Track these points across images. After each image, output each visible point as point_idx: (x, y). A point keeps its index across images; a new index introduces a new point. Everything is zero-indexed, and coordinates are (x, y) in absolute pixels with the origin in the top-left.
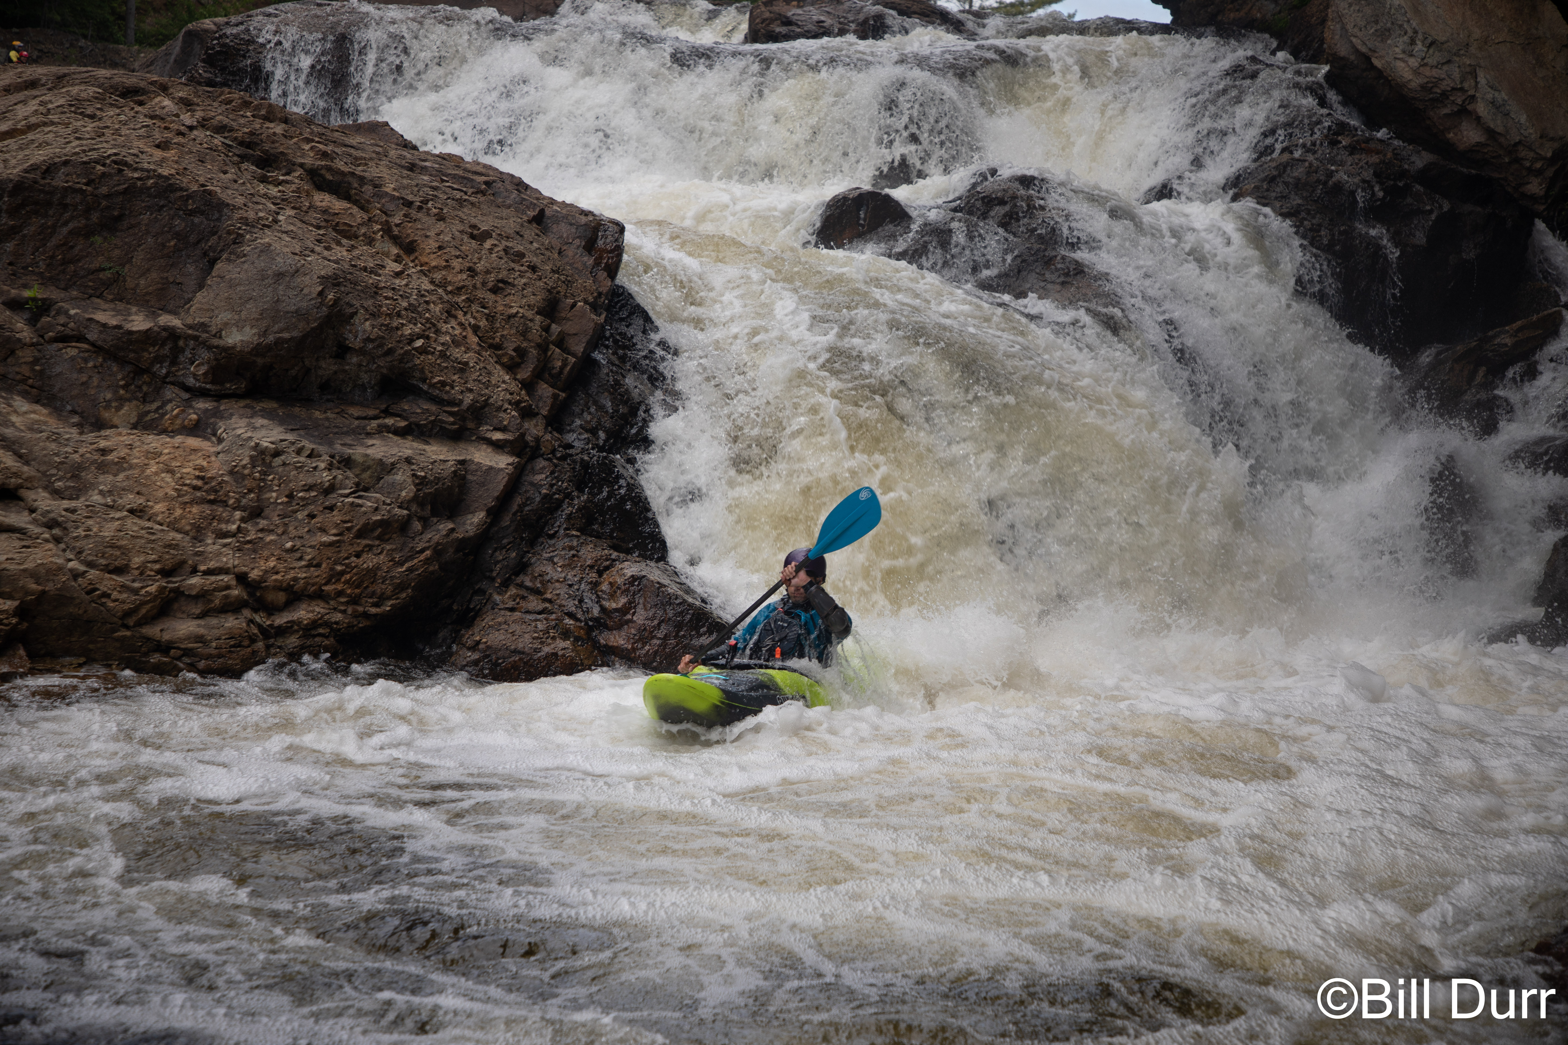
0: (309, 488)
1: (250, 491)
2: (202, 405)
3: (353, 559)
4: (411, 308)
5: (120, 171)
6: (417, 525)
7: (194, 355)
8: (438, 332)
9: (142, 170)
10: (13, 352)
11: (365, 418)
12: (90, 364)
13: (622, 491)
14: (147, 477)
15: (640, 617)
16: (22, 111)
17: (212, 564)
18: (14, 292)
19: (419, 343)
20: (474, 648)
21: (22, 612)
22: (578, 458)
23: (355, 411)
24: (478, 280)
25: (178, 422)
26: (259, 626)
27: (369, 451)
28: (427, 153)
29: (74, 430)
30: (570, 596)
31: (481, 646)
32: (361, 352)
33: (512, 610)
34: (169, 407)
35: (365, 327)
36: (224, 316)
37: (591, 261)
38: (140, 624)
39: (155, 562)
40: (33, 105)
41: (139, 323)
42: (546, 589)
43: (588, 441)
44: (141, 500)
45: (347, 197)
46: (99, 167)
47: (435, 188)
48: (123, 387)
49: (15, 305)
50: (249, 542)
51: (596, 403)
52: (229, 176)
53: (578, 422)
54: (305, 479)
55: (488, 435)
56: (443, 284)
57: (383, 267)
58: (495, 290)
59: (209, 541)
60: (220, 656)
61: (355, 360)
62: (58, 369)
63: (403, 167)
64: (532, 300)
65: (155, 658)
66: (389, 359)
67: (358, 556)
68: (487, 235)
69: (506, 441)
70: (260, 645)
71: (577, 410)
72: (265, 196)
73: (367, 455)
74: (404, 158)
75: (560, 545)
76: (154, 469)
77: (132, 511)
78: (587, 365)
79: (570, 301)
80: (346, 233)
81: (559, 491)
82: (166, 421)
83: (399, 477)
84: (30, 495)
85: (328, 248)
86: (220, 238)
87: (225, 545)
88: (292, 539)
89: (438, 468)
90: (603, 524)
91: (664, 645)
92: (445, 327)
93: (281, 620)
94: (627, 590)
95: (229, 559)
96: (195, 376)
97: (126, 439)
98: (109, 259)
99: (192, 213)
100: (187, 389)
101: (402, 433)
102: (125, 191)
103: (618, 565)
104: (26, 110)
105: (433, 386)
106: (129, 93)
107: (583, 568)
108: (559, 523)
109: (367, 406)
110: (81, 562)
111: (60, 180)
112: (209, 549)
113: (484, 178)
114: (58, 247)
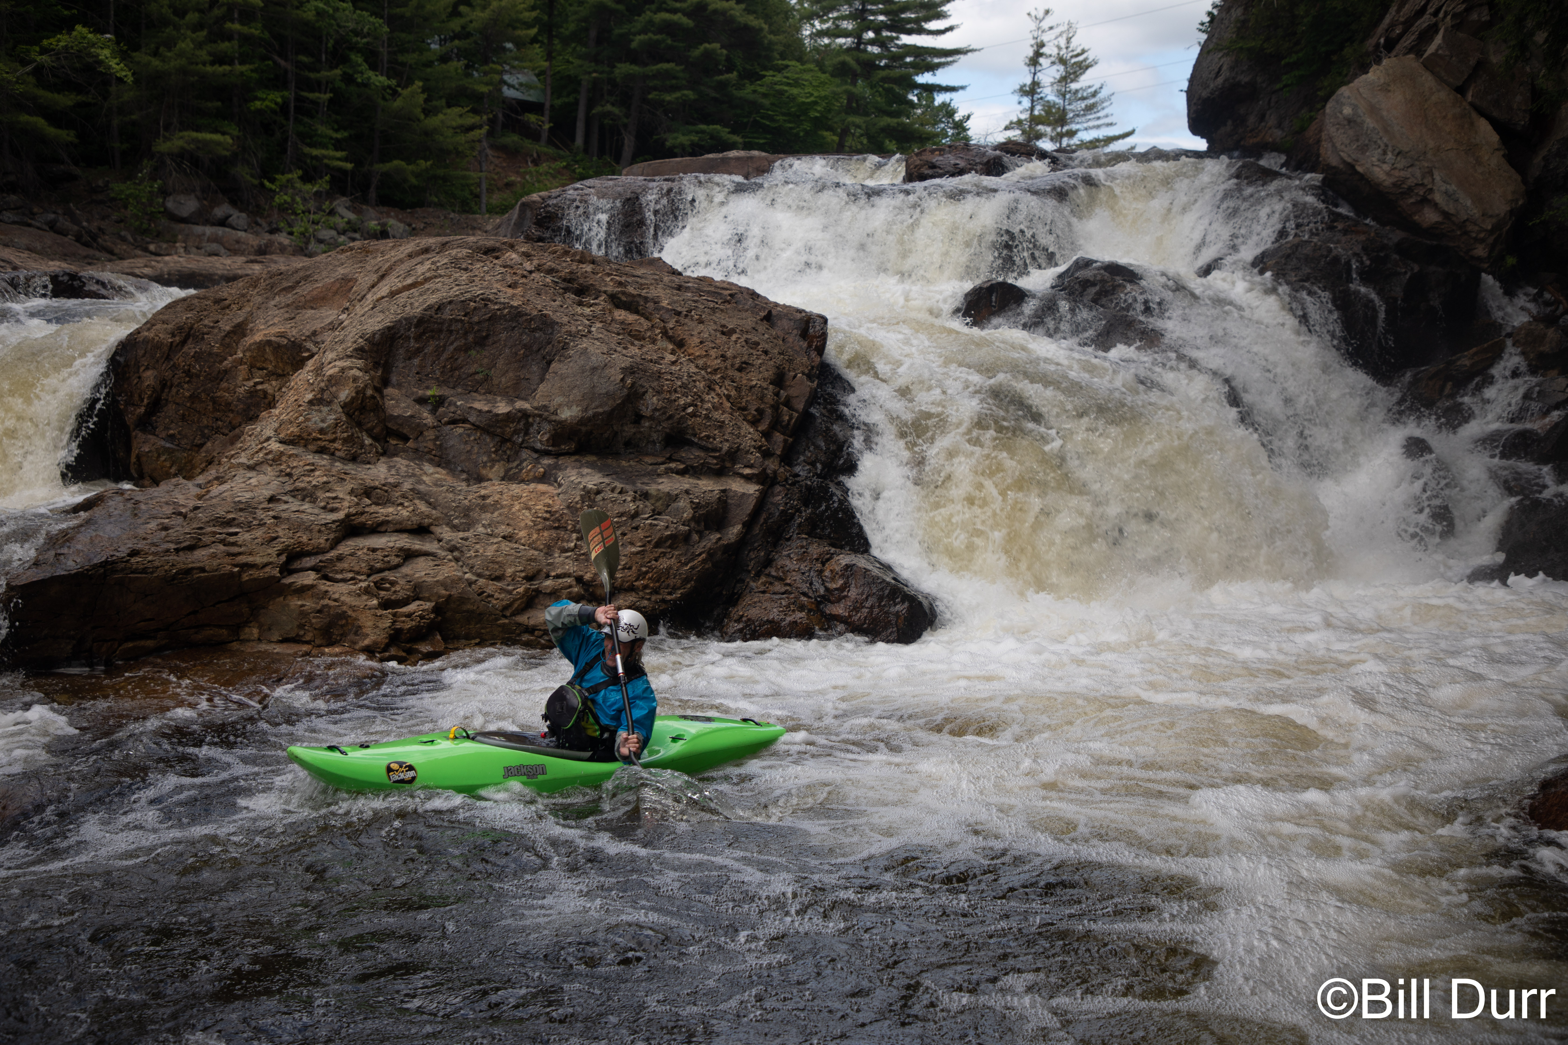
0: (621, 515)
2: (547, 461)
3: (653, 562)
4: (684, 386)
5: (486, 305)
6: (695, 537)
7: (539, 427)
8: (702, 401)
9: (500, 303)
10: (421, 433)
11: (656, 464)
12: (472, 438)
13: (836, 505)
14: (513, 514)
15: (853, 593)
16: (421, 269)
17: (559, 571)
18: (421, 393)
19: (690, 410)
20: (738, 621)
21: (437, 610)
22: (803, 483)
23: (649, 460)
24: (729, 362)
25: (532, 474)
27: (660, 487)
28: (689, 277)
29: (464, 484)
30: (803, 581)
31: (744, 619)
32: (651, 418)
33: (764, 592)
34: (524, 464)
35: (653, 401)
36: (559, 400)
37: (805, 345)
38: (514, 614)
39: (522, 571)
40: (427, 265)
41: (502, 408)
42: (786, 577)
43: (809, 471)
44: (510, 530)
45: (636, 312)
46: (472, 304)
47: (695, 301)
48: (495, 452)
49: (422, 401)
50: (583, 554)
51: (814, 444)
52: (557, 303)
53: (802, 458)
54: (618, 509)
55: (741, 471)
56: (704, 368)
57: (663, 358)
58: (740, 370)
59: (556, 555)
61: (647, 424)
62: (451, 443)
63: (673, 288)
64: (766, 374)
65: (525, 637)
66: (670, 422)
67: (656, 560)
68: (733, 331)
71: (802, 450)
72: (582, 315)
73: (659, 490)
74: (674, 281)
75: (794, 545)
76: (517, 507)
77: (504, 537)
78: (806, 418)
79: (792, 374)
80: (637, 336)
81: (792, 507)
82: (523, 474)
83: (681, 504)
84: (437, 530)
85: (625, 348)
86: (553, 346)
87: (567, 558)
89: (708, 496)
90: (823, 529)
91: (871, 612)
92: (707, 398)
94: (843, 575)
95: (571, 567)
96: (541, 442)
97: (498, 488)
98: (481, 365)
99: (534, 330)
100: (536, 451)
101: (682, 473)
102: (490, 319)
103: (836, 558)
104: (423, 269)
105: (700, 439)
106: (489, 251)
107: (811, 561)
108: (793, 530)
109: (657, 456)
110: (473, 574)
111: (447, 314)
112: (557, 560)
113: (729, 292)
114: (448, 360)
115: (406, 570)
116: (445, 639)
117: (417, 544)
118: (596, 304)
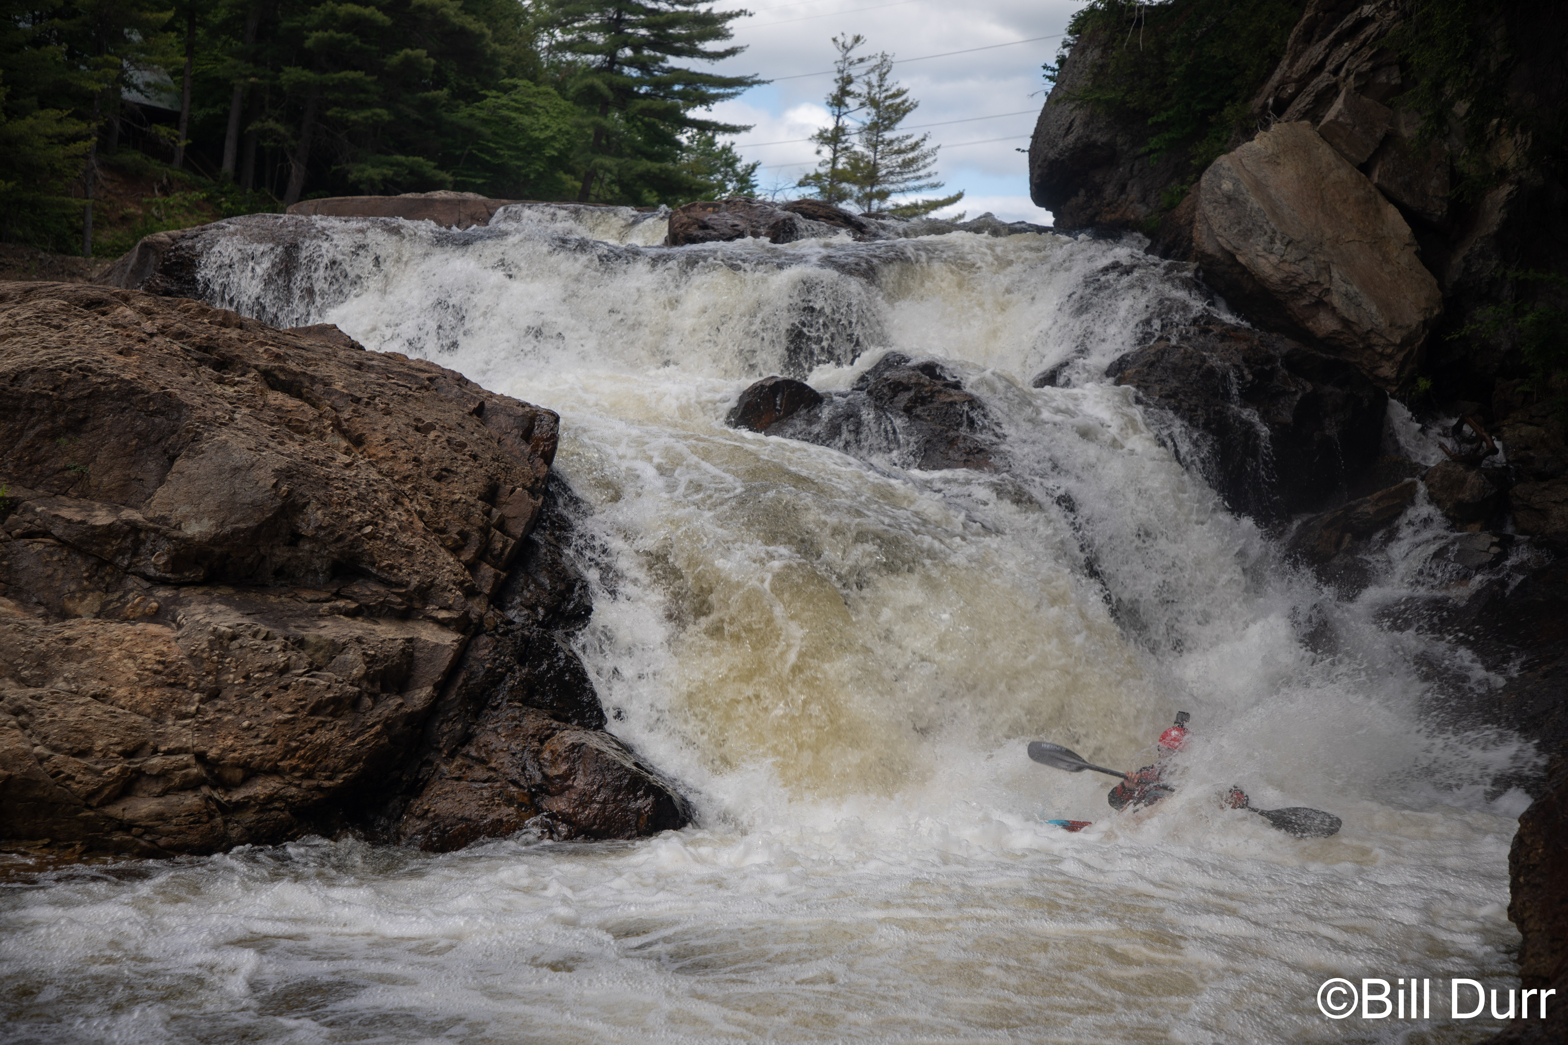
1: (209, 673)
2: (163, 593)
3: (307, 735)
4: (360, 497)
5: (85, 376)
6: (367, 702)
7: (154, 546)
8: (385, 518)
9: (106, 375)
11: (317, 601)
12: (56, 558)
13: (561, 664)
14: (110, 664)
15: (580, 782)
17: (172, 745)
19: (368, 529)
20: (423, 816)
22: (519, 633)
23: (308, 595)
24: (423, 469)
25: (140, 610)
26: (217, 802)
27: (322, 632)
28: (373, 353)
29: (40, 621)
30: (514, 765)
31: (430, 815)
32: (314, 539)
33: (459, 779)
34: (130, 596)
35: (316, 515)
36: (184, 509)
37: (528, 449)
38: (102, 804)
39: (117, 744)
41: (102, 517)
42: (491, 759)
43: (528, 617)
44: (104, 686)
45: (299, 396)
46: (64, 374)
47: (381, 385)
48: (87, 579)
50: (208, 722)
51: (535, 581)
52: (188, 378)
53: (518, 600)
54: (261, 660)
55: (434, 614)
56: (390, 474)
57: (334, 459)
58: (439, 478)
59: (170, 723)
60: (180, 832)
61: (307, 547)
62: (25, 564)
63: (351, 366)
64: (474, 486)
65: (118, 837)
66: (340, 545)
67: (312, 732)
68: (431, 427)
69: (451, 619)
70: (219, 820)
71: (517, 588)
72: (222, 396)
73: (320, 636)
74: (352, 358)
75: (503, 716)
76: (116, 655)
77: (95, 696)
78: (526, 546)
79: (509, 487)
80: (298, 428)
81: (501, 665)
82: (128, 610)
83: (350, 656)
85: (281, 443)
86: (179, 436)
87: (184, 726)
88: (249, 718)
89: (388, 646)
90: (543, 694)
91: (603, 809)
92: (392, 514)
93: (238, 796)
94: (567, 757)
95: (189, 739)
96: (155, 566)
97: (90, 628)
98: (74, 459)
99: (153, 414)
100: (147, 578)
101: (352, 614)
102: (90, 396)
103: (558, 734)
105: (381, 569)
106: (93, 304)
107: (525, 738)
108: (502, 696)
109: (320, 590)
110: (47, 747)
111: (27, 387)
112: (170, 730)
113: (427, 375)
114: (25, 449)
118: (242, 383)
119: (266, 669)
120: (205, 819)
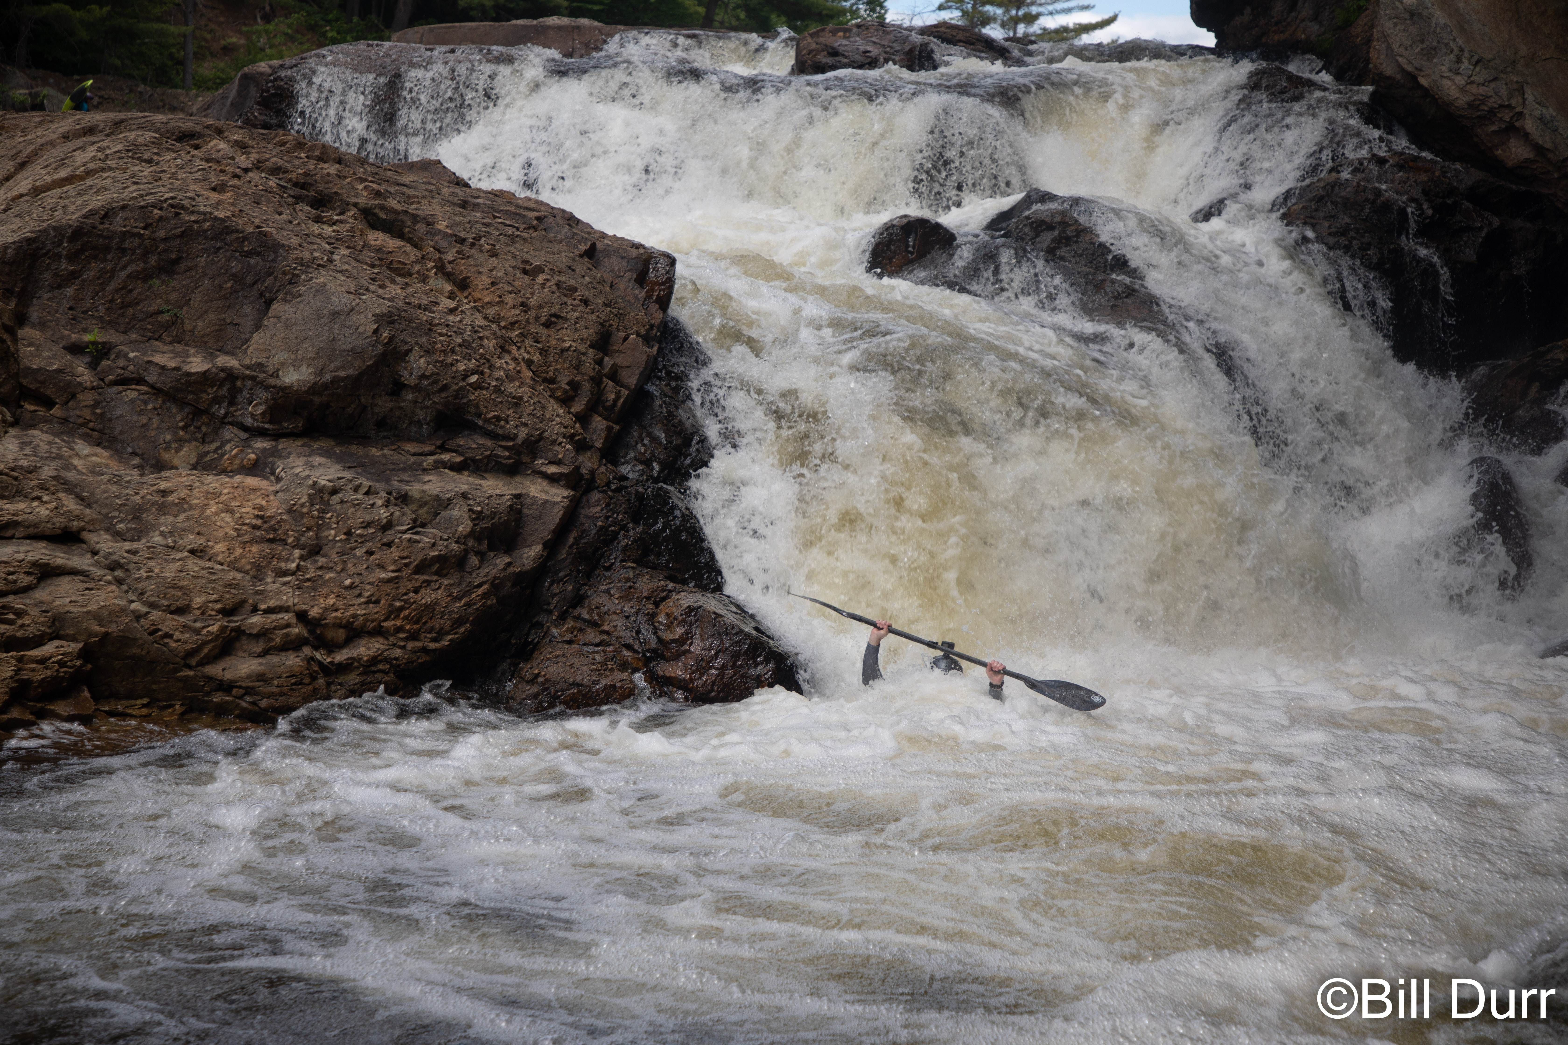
1: (309, 529)
2: (261, 444)
3: (412, 595)
4: (465, 344)
5: (177, 214)
6: (474, 560)
7: (252, 395)
8: (492, 367)
9: (199, 213)
10: (74, 396)
11: (421, 454)
12: (150, 406)
13: (678, 522)
14: (208, 518)
15: (697, 647)
16: (81, 158)
17: (272, 603)
18: (74, 337)
19: (474, 379)
20: (533, 681)
21: (85, 654)
22: (632, 490)
23: (411, 448)
24: (531, 314)
25: (237, 461)
26: (320, 664)
27: (426, 487)
28: (479, 190)
29: (135, 472)
30: (627, 628)
31: (541, 679)
32: (417, 388)
33: (570, 642)
34: (227, 447)
35: (419, 364)
36: (282, 356)
37: (642, 294)
38: (202, 663)
39: (216, 601)
40: (91, 152)
41: (197, 364)
42: (603, 621)
43: (643, 473)
44: (201, 541)
45: (401, 236)
46: (156, 211)
47: (487, 225)
48: (183, 428)
49: (76, 349)
50: (309, 580)
51: (649, 435)
52: (284, 217)
53: (632, 454)
54: (363, 516)
55: (544, 469)
56: (496, 320)
57: (437, 304)
58: (548, 325)
59: (269, 580)
60: (281, 694)
61: (410, 397)
62: (118, 412)
63: (455, 204)
64: (585, 333)
65: (217, 698)
66: (444, 395)
67: (416, 591)
68: (539, 270)
69: (561, 475)
70: (321, 681)
71: (632, 442)
72: (320, 236)
73: (424, 491)
74: (457, 195)
75: (616, 576)
76: (214, 509)
77: (192, 552)
78: (641, 397)
79: (622, 334)
80: (400, 271)
81: (614, 523)
82: (225, 462)
83: (456, 512)
84: (92, 538)
85: (382, 287)
86: (276, 278)
87: (285, 584)
88: (351, 576)
89: (495, 502)
90: (659, 555)
91: (721, 675)
92: (499, 363)
93: (340, 657)
94: (684, 621)
95: (289, 597)
96: (253, 415)
97: (186, 480)
98: (167, 302)
99: (248, 254)
100: (245, 428)
101: (458, 468)
102: (182, 235)
103: (674, 596)
104: (84, 157)
105: (487, 421)
106: (185, 137)
107: (640, 600)
108: (615, 555)
109: (423, 442)
110: (144, 603)
111: (118, 224)
112: (270, 587)
113: (535, 214)
114: (117, 291)
115: (40, 594)
116: (96, 698)
117: (59, 557)
118: (341, 222)
119: (368, 525)
120: (307, 680)
